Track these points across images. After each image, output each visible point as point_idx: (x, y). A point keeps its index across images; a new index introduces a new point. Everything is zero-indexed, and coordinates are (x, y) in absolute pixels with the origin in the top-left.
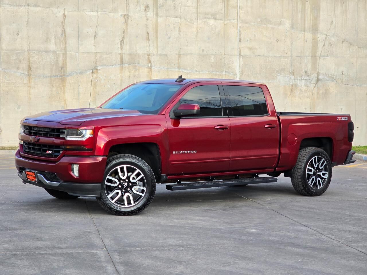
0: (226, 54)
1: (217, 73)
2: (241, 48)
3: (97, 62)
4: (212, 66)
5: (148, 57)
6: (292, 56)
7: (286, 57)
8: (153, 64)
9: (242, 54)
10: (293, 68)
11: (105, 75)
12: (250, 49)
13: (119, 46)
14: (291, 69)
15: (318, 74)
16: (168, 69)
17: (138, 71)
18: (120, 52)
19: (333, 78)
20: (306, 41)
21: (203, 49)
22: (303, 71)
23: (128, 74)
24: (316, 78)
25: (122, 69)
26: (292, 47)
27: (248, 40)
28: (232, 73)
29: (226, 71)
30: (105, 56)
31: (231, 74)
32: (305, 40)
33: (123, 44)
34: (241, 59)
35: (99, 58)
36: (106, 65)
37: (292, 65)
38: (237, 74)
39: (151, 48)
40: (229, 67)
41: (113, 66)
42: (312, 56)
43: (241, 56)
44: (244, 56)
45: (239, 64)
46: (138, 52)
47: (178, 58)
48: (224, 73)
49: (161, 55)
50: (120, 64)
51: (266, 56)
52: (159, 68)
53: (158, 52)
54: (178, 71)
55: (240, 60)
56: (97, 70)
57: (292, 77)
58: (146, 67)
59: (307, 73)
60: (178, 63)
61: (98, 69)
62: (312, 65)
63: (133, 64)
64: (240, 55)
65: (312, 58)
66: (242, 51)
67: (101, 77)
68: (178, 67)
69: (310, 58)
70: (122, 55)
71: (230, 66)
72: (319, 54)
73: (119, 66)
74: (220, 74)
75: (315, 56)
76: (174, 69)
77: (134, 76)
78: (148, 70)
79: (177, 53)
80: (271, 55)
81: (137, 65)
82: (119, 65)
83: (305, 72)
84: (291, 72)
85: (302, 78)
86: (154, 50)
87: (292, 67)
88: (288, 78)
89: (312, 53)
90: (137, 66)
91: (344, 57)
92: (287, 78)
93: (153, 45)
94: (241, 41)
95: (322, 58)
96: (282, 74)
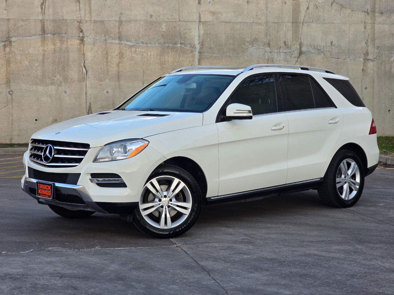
0: (181, 20)
1: (171, 45)
2: (201, 12)
3: (10, 32)
4: (163, 36)
5: (79, 25)
6: (267, 23)
7: (260, 24)
8: (85, 34)
9: (202, 20)
10: (269, 38)
11: (21, 49)
12: (213, 13)
13: (40, 10)
14: (266, 39)
15: (301, 45)
16: (106, 40)
17: (65, 43)
18: (40, 18)
19: (320, 50)
20: (285, 3)
21: (151, 14)
22: (282, 41)
23: (53, 47)
24: (299, 51)
25: (44, 40)
26: (267, 11)
27: (210, 2)
28: (189, 44)
29: (182, 42)
30: (21, 23)
31: (189, 46)
32: (284, 2)
33: (45, 7)
34: (201, 27)
35: (12, 26)
36: (23, 36)
37: (267, 33)
38: (196, 46)
39: (83, 13)
40: (185, 38)
41: (31, 36)
42: (292, 22)
43: (201, 23)
44: (204, 23)
45: (199, 33)
46: (65, 18)
47: (119, 26)
48: (179, 45)
49: (95, 22)
50: (42, 34)
51: (234, 23)
52: (94, 40)
53: (91, 18)
54: (119, 43)
55: (200, 27)
56: (10, 42)
57: (268, 49)
58: (77, 37)
59: (287, 44)
60: (119, 33)
61: (11, 41)
62: (293, 34)
63: (59, 34)
64: (200, 21)
65: (292, 25)
66: (202, 16)
67: (16, 52)
68: (118, 38)
69: (290, 25)
70: (44, 23)
71: (187, 35)
72: (301, 18)
73: (40, 36)
74: (174, 47)
75: (297, 23)
76: (113, 41)
77: (61, 50)
78: (78, 41)
79: (118, 19)
80: (240, 21)
81: (63, 35)
82: (40, 35)
83: (284, 42)
84: (265, 42)
85: (281, 51)
86: (86, 15)
87: (267, 37)
88: (262, 50)
89: (293, 19)
90: (64, 36)
91: (333, 23)
92: (261, 50)
93: (85, 9)
94: (201, 3)
95: (305, 25)
96: (255, 45)
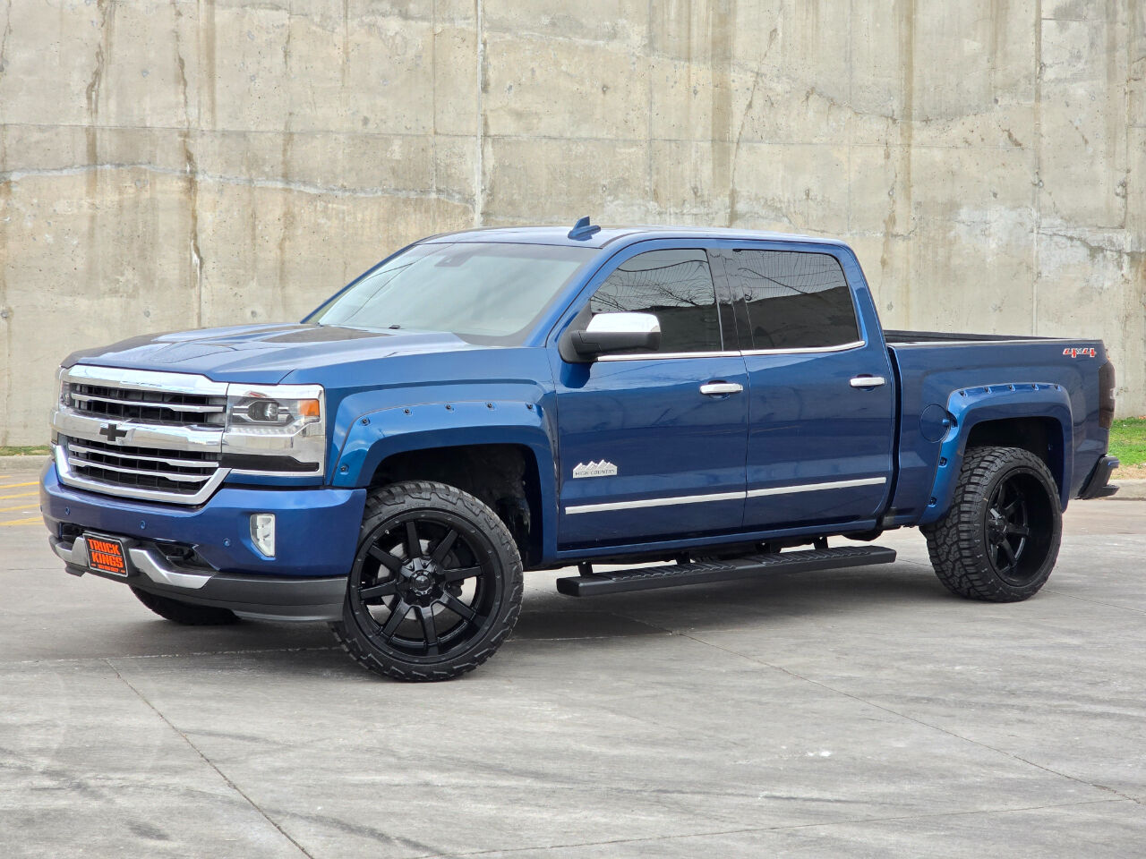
0: (439, 131)
1: (413, 195)
2: (488, 113)
3: (7, 158)
4: (394, 171)
5: (184, 141)
6: (651, 141)
7: (633, 143)
8: (200, 166)
9: (492, 132)
10: (655, 177)
11: (35, 201)
12: (519, 115)
13: (84, 102)
14: (650, 180)
15: (733, 196)
16: (251, 181)
17: (148, 186)
18: (86, 122)
19: (780, 209)
20: (695, 92)
21: (365, 115)
22: (688, 186)
23: (116, 198)
24: (729, 210)
25: (93, 181)
26: (651, 110)
27: (511, 87)
28: (459, 193)
29: (442, 187)
30: (36, 136)
31: (457, 196)
32: (692, 89)
33: (97, 96)
34: (489, 149)
35: (14, 142)
36: (40, 168)
37: (650, 167)
38: (476, 198)
39: (193, 111)
40: (449, 176)
41: (61, 169)
42: (713, 140)
43: (490, 140)
44: (497, 139)
45: (484, 166)
46: (148, 125)
47: (284, 145)
48: (433, 196)
49: (225, 134)
50: (89, 165)
51: (570, 139)
52: (222, 180)
53: (214, 124)
54: (285, 190)
55: (485, 150)
56: (8, 183)
57: (652, 205)
58: (178, 174)
59: (699, 194)
60: (285, 163)
61: (10, 182)
62: (714, 169)
63: (133, 164)
64: (486, 135)
65: (713, 146)
66: (490, 122)
67: (23, 209)
68: (283, 177)
69: (707, 145)
70: (94, 135)
71: (453, 171)
72: (735, 131)
73: (85, 169)
74: (421, 199)
75: (723, 141)
76: (270, 184)
77: (136, 204)
78: (182, 184)
79: (281, 128)
80: (584, 135)
81: (143, 167)
82: (83, 166)
83: (693, 189)
84: (648, 189)
85: (685, 211)
86: (202, 116)
87: (650, 174)
88: (639, 208)
89: (713, 132)
90: (146, 170)
91: (810, 144)
92: (635, 208)
93: (199, 102)
94: (490, 88)
95: (744, 147)
96: (621, 196)
